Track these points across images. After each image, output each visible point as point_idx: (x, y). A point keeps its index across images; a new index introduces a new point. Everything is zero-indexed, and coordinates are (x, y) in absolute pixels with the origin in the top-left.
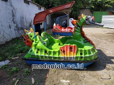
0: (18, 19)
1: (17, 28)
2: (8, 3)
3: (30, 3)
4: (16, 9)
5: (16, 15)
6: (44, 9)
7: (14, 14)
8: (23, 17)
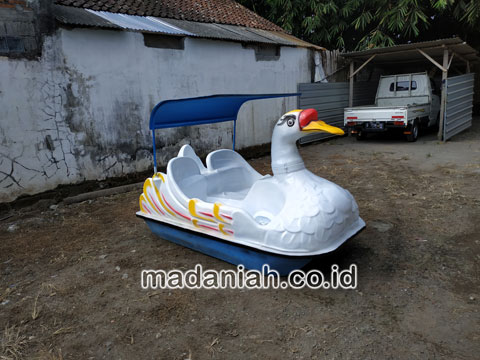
0: (96, 113)
1: (91, 148)
2: (45, 63)
3: (186, 42)
4: (90, 78)
5: (88, 99)
6: (306, 50)
7: (75, 98)
8: (132, 104)
